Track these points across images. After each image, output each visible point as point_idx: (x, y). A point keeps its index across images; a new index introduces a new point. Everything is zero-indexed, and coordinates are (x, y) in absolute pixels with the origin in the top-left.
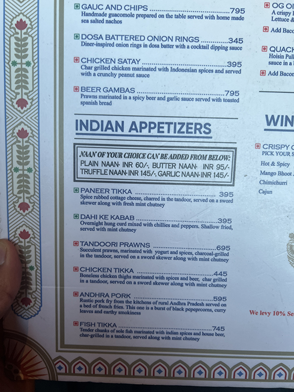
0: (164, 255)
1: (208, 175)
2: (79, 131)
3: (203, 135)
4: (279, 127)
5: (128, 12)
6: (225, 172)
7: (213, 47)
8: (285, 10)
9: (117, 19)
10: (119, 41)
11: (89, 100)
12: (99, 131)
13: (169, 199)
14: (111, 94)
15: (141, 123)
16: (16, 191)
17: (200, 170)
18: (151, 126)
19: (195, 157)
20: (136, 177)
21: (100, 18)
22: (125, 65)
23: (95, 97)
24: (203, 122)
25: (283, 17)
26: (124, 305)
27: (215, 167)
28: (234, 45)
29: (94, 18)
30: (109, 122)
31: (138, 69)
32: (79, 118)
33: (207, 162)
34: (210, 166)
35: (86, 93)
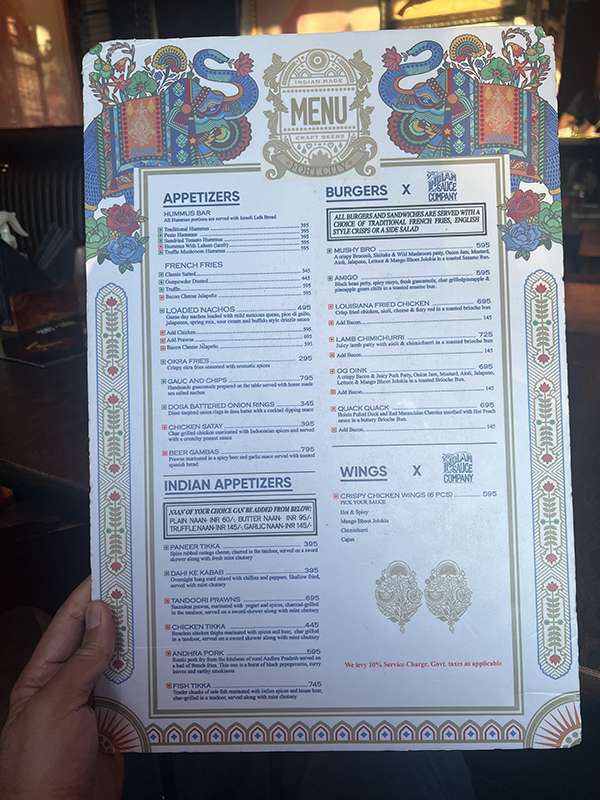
0: (255, 609)
1: (292, 525)
2: (168, 491)
3: (285, 488)
4: (353, 477)
5: (210, 384)
6: (307, 522)
7: (287, 410)
8: (349, 374)
9: (200, 390)
10: (203, 410)
11: (177, 462)
12: (187, 490)
13: (256, 551)
14: (197, 456)
15: (226, 480)
16: (108, 551)
17: (284, 521)
18: (235, 483)
19: (279, 509)
20: (223, 531)
21: (185, 391)
22: (209, 430)
23: (183, 459)
24: (283, 476)
25: (348, 380)
26: (217, 663)
27: (298, 518)
28: (306, 407)
29: (179, 391)
30: (196, 481)
31: (222, 433)
32: (168, 479)
33: (290, 513)
34: (294, 517)
35: (173, 457)
